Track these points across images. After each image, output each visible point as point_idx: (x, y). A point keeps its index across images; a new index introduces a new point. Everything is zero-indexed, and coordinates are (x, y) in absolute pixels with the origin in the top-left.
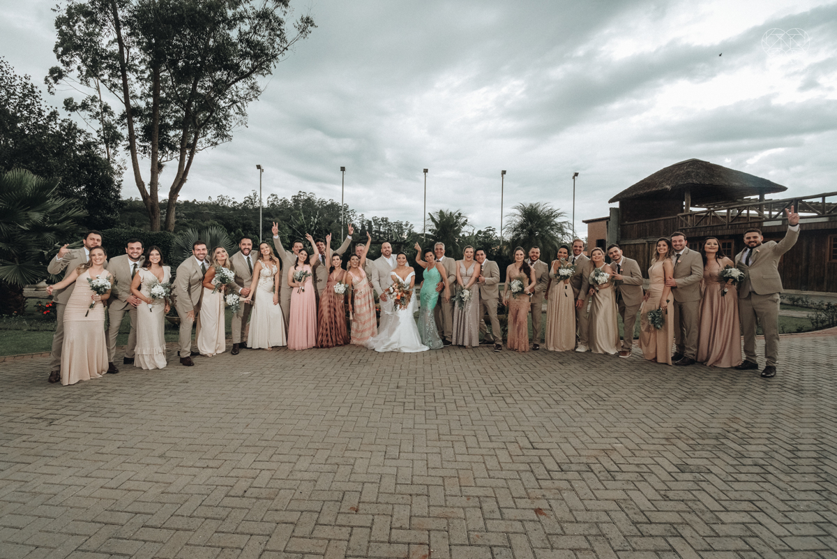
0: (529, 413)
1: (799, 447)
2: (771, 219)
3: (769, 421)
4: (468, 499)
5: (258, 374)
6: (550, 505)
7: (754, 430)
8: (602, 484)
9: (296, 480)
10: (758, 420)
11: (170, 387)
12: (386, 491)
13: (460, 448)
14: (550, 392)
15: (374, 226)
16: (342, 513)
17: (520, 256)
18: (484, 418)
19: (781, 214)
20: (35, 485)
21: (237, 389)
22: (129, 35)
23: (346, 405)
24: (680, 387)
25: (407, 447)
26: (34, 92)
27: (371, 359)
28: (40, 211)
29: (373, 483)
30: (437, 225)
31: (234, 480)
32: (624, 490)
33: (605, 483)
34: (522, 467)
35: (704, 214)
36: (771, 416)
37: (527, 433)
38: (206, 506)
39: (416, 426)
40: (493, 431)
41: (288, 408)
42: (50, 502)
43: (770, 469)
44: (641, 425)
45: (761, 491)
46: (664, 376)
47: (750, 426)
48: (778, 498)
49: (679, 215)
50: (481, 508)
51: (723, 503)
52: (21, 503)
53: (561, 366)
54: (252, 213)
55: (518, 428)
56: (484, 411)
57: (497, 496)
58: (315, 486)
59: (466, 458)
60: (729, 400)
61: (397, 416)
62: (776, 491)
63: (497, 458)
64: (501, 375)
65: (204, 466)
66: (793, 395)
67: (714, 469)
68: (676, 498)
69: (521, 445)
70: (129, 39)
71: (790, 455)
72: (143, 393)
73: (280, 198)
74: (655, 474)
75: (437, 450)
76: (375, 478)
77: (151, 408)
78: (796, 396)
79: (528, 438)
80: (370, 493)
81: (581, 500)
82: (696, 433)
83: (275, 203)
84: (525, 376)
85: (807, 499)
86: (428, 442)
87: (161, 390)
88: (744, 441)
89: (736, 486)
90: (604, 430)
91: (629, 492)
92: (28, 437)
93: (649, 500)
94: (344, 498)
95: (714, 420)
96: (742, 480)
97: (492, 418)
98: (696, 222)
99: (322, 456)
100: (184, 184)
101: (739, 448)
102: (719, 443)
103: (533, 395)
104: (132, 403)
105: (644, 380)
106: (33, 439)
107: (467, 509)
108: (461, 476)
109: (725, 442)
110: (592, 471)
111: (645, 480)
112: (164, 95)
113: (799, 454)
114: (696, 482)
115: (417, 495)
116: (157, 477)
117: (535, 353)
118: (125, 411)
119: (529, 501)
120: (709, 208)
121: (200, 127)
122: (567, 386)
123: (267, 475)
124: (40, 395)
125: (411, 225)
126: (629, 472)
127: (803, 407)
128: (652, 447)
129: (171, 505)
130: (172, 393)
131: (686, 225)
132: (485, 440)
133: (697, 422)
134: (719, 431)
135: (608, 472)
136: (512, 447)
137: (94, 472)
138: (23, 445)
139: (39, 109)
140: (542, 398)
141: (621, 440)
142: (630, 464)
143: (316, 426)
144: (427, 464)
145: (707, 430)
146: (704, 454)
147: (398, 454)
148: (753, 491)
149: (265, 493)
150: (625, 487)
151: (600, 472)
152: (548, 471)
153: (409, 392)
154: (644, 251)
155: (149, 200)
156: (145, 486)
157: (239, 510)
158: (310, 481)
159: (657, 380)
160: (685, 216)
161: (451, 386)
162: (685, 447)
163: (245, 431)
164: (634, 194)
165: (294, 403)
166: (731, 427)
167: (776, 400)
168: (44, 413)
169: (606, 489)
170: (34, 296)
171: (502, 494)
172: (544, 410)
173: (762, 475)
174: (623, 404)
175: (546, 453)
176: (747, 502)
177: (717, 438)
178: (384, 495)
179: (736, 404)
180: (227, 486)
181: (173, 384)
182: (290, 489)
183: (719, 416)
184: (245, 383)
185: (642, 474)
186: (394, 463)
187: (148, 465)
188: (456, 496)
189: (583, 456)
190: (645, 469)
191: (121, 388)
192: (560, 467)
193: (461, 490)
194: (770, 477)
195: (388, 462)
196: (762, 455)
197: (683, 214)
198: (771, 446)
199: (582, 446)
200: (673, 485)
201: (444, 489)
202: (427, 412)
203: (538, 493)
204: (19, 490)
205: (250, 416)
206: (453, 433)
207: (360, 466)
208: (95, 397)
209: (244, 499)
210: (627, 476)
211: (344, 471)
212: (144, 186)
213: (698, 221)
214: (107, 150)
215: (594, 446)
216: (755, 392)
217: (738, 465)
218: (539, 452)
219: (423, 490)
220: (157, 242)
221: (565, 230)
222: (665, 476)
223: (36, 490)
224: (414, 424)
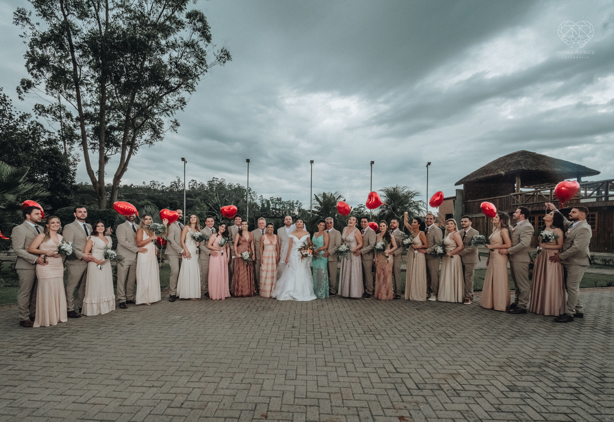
0: (393, 346)
1: (606, 374)
2: (586, 197)
3: (582, 354)
4: (349, 409)
5: (187, 317)
6: (410, 414)
7: (569, 361)
8: (450, 399)
9: (220, 395)
10: (573, 354)
11: (120, 328)
12: (288, 403)
13: (342, 372)
14: (410, 331)
15: (271, 205)
16: (255, 419)
17: (383, 227)
18: (359, 350)
19: (596, 192)
20: (21, 402)
21: (171, 329)
22: (81, 56)
23: (255, 340)
24: (511, 328)
25: (302, 371)
26: (6, 101)
27: (272, 306)
28: (13, 194)
29: (277, 397)
30: (321, 203)
31: (174, 396)
32: (466, 404)
33: (452, 398)
34: (389, 386)
35: (532, 193)
36: (584, 351)
37: (392, 361)
38: (153, 414)
39: (308, 356)
40: (366, 360)
41: (211, 342)
42: (34, 414)
43: (582, 390)
44: (480, 356)
45: (575, 407)
46: (498, 319)
47: (566, 358)
48: (587, 412)
49: (511, 194)
50: (358, 415)
51: (543, 414)
52: (12, 415)
53: (418, 312)
54: (177, 195)
55: (385, 358)
56: (359, 345)
57: (370, 407)
58: (234, 399)
59: (347, 379)
60: (550, 338)
61: (294, 348)
62: (586, 407)
63: (370, 379)
64: (372, 319)
65: (150, 386)
66: (602, 335)
67: (537, 390)
68: (507, 410)
69: (388, 370)
70: (81, 60)
71: (598, 380)
72: (100, 332)
73: (198, 183)
74: (491, 393)
75: (325, 373)
76: (278, 394)
77: (107, 344)
78: (604, 336)
79: (393, 365)
80: (275, 404)
81: (434, 410)
82: (523, 363)
83: (195, 187)
84: (390, 319)
85: (611, 413)
86: (317, 368)
87: (113, 330)
88: (561, 369)
89: (554, 402)
90: (451, 359)
91: (470, 405)
92: (12, 366)
93: (486, 412)
94: (257, 408)
95: (538, 353)
96: (559, 398)
97: (366, 350)
98: (525, 200)
99: (238, 377)
100: (125, 173)
101: (557, 374)
102: (541, 370)
103: (397, 333)
104: (91, 340)
105: (483, 322)
106: (16, 368)
107: (348, 416)
108: (343, 393)
109: (546, 370)
110: (442, 390)
111: (483, 397)
112: (109, 104)
113: (606, 380)
114: (523, 398)
115: (310, 406)
116: (115, 394)
117: (397, 301)
118: (87, 346)
119: (394, 411)
120: (536, 189)
121: (138, 129)
122: (423, 326)
123: (197, 392)
124: (19, 335)
125: (300, 203)
126: (470, 391)
127: (610, 344)
128: (488, 373)
129: (127, 414)
130: (122, 333)
131: (517, 202)
132: (361, 366)
133: (524, 354)
134: (542, 361)
135: (454, 390)
136: (381, 372)
137: (67, 392)
138: (10, 372)
139: (10, 114)
140: (404, 335)
141: (465, 367)
142: (471, 385)
143: (233, 355)
144: (317, 384)
145: (532, 361)
146: (529, 378)
147: (295, 376)
148: (568, 407)
149: (197, 405)
150: (468, 401)
151: (448, 390)
152: (409, 389)
153: (302, 331)
154: (483, 223)
155: (98, 185)
156: (106, 401)
157: (178, 418)
158: (230, 396)
159: (493, 323)
160: (516, 195)
161: (334, 326)
162: (514, 373)
163: (180, 360)
164: (475, 178)
165: (215, 339)
166: (551, 358)
167: (588, 338)
168: (24, 349)
169: (453, 403)
170: (8, 259)
171: (374, 405)
172: (405, 344)
173: (575, 395)
174: (466, 340)
175: (407, 376)
176: (563, 415)
177: (540, 367)
178: (286, 406)
179: (555, 341)
180: (168, 400)
181: (122, 325)
182: (216, 402)
183: (542, 350)
184: (178, 325)
185: (481, 392)
186: (293, 382)
187: (107, 385)
188: (339, 407)
189: (435, 378)
190: (483, 389)
191: (82, 329)
192: (417, 386)
193: (343, 402)
194: (581, 396)
195: (288, 382)
196: (575, 380)
197: (515, 194)
198: (583, 373)
199: (435, 371)
200: (504, 401)
201: (331, 402)
202: (316, 345)
203: (401, 405)
204: (9, 406)
205: (183, 349)
206: (336, 361)
207: (267, 385)
208: (63, 336)
209: (182, 409)
210: (469, 394)
211: (255, 388)
212: (93, 174)
213: (527, 200)
214: (65, 146)
215: (444, 371)
216: (572, 332)
217: (556, 387)
218: (401, 376)
219: (315, 402)
220: (104, 217)
221: (420, 207)
222: (498, 394)
223: (23, 405)
224: (307, 354)
